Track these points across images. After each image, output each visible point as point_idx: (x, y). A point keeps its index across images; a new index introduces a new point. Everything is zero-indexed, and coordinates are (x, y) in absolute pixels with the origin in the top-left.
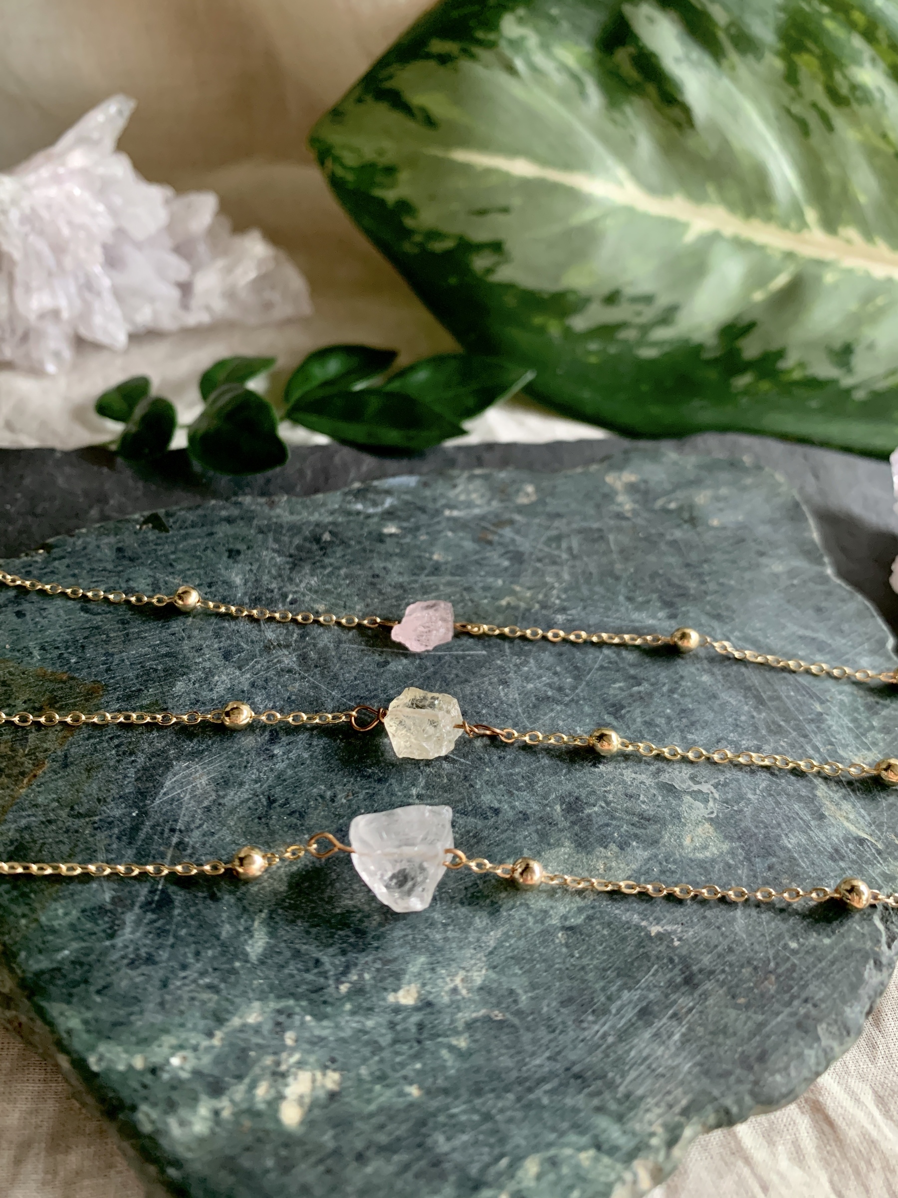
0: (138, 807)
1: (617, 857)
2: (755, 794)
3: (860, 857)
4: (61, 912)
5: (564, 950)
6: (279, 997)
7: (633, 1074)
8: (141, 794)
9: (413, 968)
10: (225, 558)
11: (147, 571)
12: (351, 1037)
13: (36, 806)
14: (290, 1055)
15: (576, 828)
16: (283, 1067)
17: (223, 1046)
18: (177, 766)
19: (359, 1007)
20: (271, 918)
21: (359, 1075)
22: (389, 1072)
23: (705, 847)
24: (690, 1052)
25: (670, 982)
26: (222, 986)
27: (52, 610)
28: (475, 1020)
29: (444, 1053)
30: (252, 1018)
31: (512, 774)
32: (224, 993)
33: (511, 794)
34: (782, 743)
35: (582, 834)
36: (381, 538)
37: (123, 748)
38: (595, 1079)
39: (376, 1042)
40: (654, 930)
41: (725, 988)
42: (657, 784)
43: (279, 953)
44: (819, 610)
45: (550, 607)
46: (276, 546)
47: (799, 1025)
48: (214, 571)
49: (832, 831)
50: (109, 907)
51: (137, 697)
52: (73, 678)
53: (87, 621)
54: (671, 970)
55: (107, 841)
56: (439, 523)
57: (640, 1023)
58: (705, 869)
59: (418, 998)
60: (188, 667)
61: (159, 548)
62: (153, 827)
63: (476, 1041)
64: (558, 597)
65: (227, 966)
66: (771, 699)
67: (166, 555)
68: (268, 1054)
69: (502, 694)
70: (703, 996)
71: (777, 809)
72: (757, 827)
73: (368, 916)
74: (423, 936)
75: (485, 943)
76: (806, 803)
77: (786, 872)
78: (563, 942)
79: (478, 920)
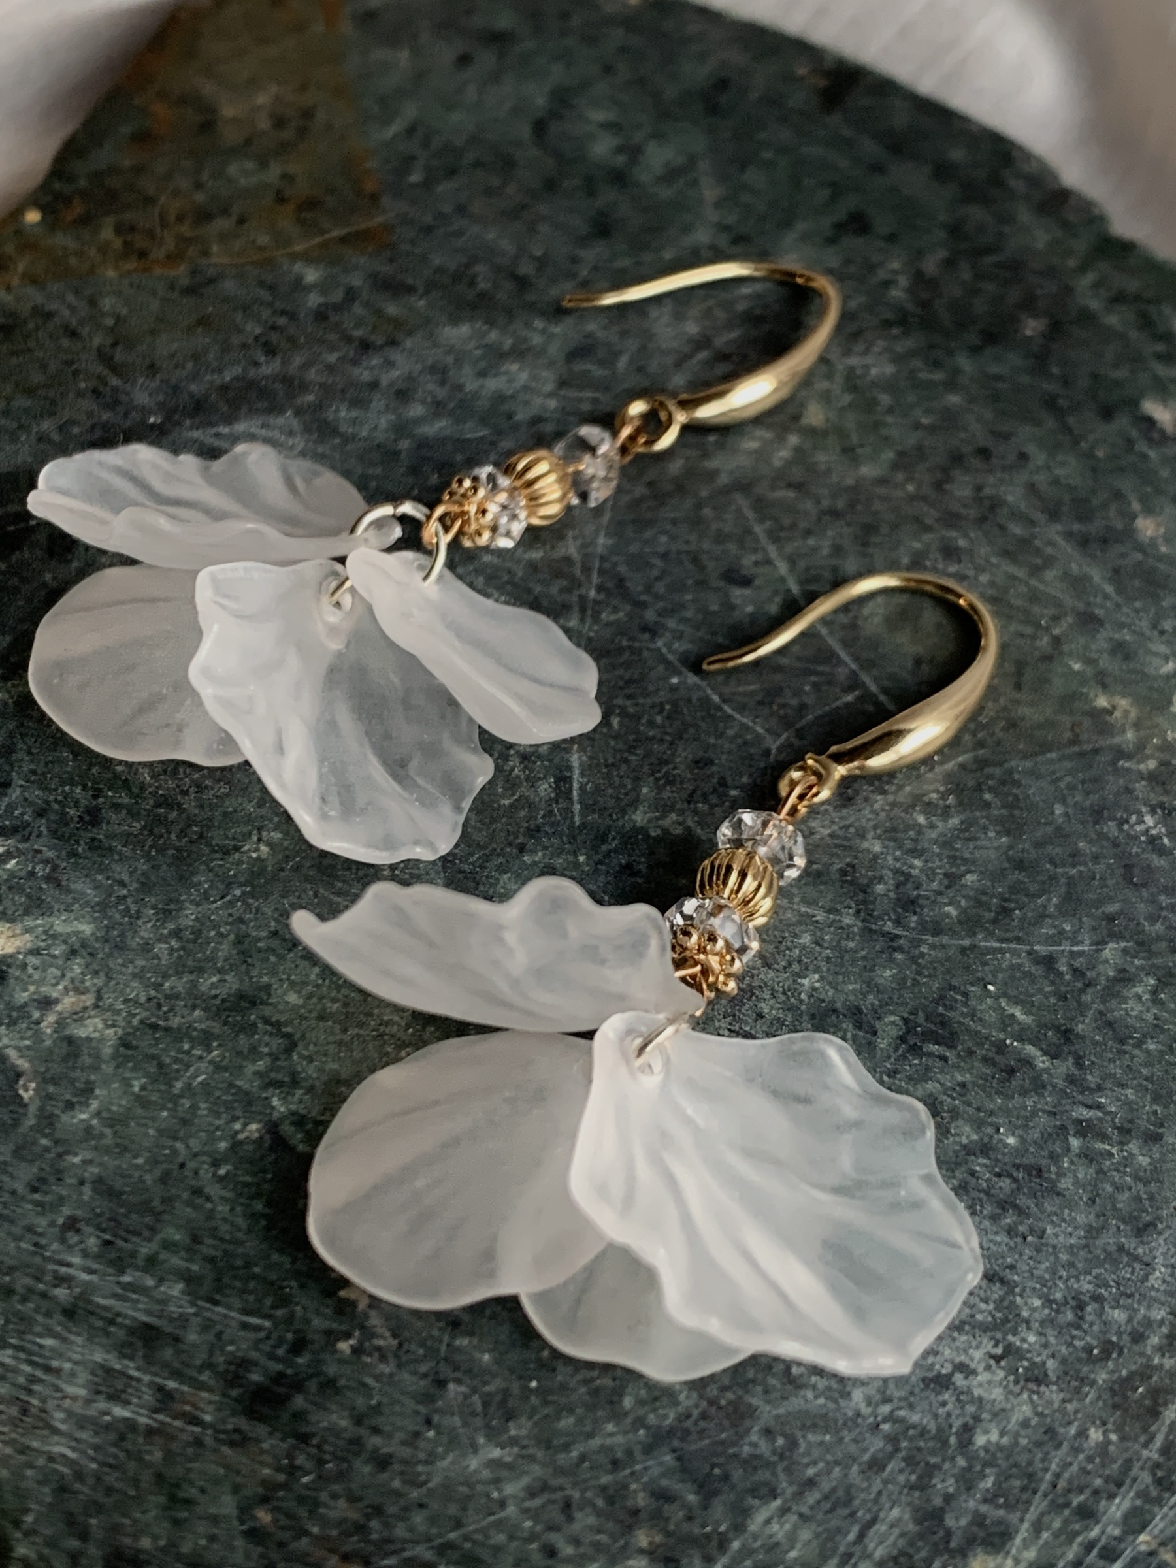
8: (199, 407)
9: (60, 924)
10: (828, 221)
36: (1116, 408)
46: (931, 270)
48: (781, 223)
51: (395, 294)
52: (374, 198)
60: (511, 320)
61: (776, 126)
70: (237, 1437)
71: (855, 1468)
72: (768, 1432)
73: (133, 814)
74: (133, 909)
75: (171, 1010)
76: (921, 1536)
77: (668, 1534)
78: (241, 1137)
79: (214, 979)
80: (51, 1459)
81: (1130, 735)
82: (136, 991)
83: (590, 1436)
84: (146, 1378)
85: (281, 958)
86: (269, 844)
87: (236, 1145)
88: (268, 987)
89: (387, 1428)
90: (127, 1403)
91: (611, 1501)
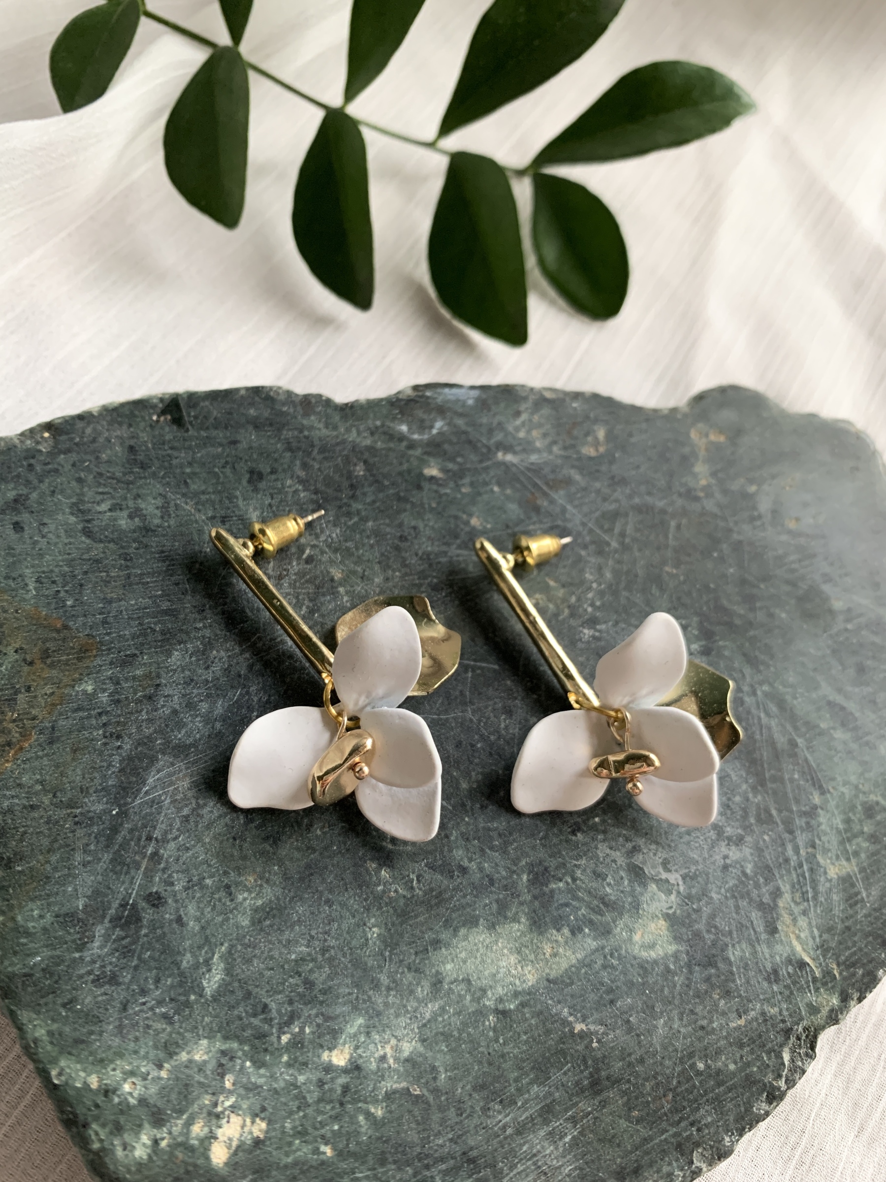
0: (119, 806)
1: (566, 943)
2: (719, 893)
3: (795, 983)
4: (36, 912)
5: (491, 1034)
6: (226, 1038)
7: (520, 1168)
8: (124, 789)
9: (351, 1029)
10: (244, 482)
11: (159, 488)
12: (283, 1089)
13: (20, 785)
14: (227, 1098)
15: (537, 903)
16: (219, 1109)
17: (169, 1079)
18: (163, 760)
19: (296, 1060)
20: (230, 952)
21: (283, 1127)
22: (310, 1130)
23: (652, 946)
24: (575, 1156)
25: (577, 1083)
26: (176, 1017)
27: (52, 527)
28: (395, 1092)
29: (361, 1118)
30: (199, 1056)
31: (489, 829)
32: (177, 1025)
33: (482, 850)
34: (766, 837)
35: (540, 912)
36: (419, 482)
37: (110, 729)
38: (485, 1167)
39: (304, 1098)
40: (579, 1027)
41: (626, 1098)
42: (628, 865)
43: (232, 992)
44: (861, 669)
45: (580, 617)
46: (302, 474)
47: (679, 1147)
48: (229, 499)
49: (778, 948)
50: (81, 915)
51: (131, 664)
52: (66, 627)
53: (89, 550)
54: (582, 1072)
55: (85, 841)
56: (486, 469)
57: (538, 1120)
58: (645, 970)
59: (349, 1060)
60: (187, 633)
61: (175, 453)
62: (131, 831)
63: (391, 1112)
64: (592, 605)
65: (182, 998)
66: (774, 779)
67: (181, 466)
68: (207, 1092)
69: (503, 726)
70: (603, 1103)
71: (734, 915)
72: (708, 931)
73: (320, 967)
74: (366, 997)
75: (421, 1014)
76: (764, 913)
77: (719, 987)
78: (492, 1025)
79: (420, 989)
80: (569, 1175)
81: (551, 606)
82: (403, 1021)
83: (675, 986)
84: (561, 1121)
85: (428, 958)
86: (374, 926)
87: (495, 1030)
88: (437, 972)
89: (632, 1051)
90: (566, 1134)
91: (699, 997)
